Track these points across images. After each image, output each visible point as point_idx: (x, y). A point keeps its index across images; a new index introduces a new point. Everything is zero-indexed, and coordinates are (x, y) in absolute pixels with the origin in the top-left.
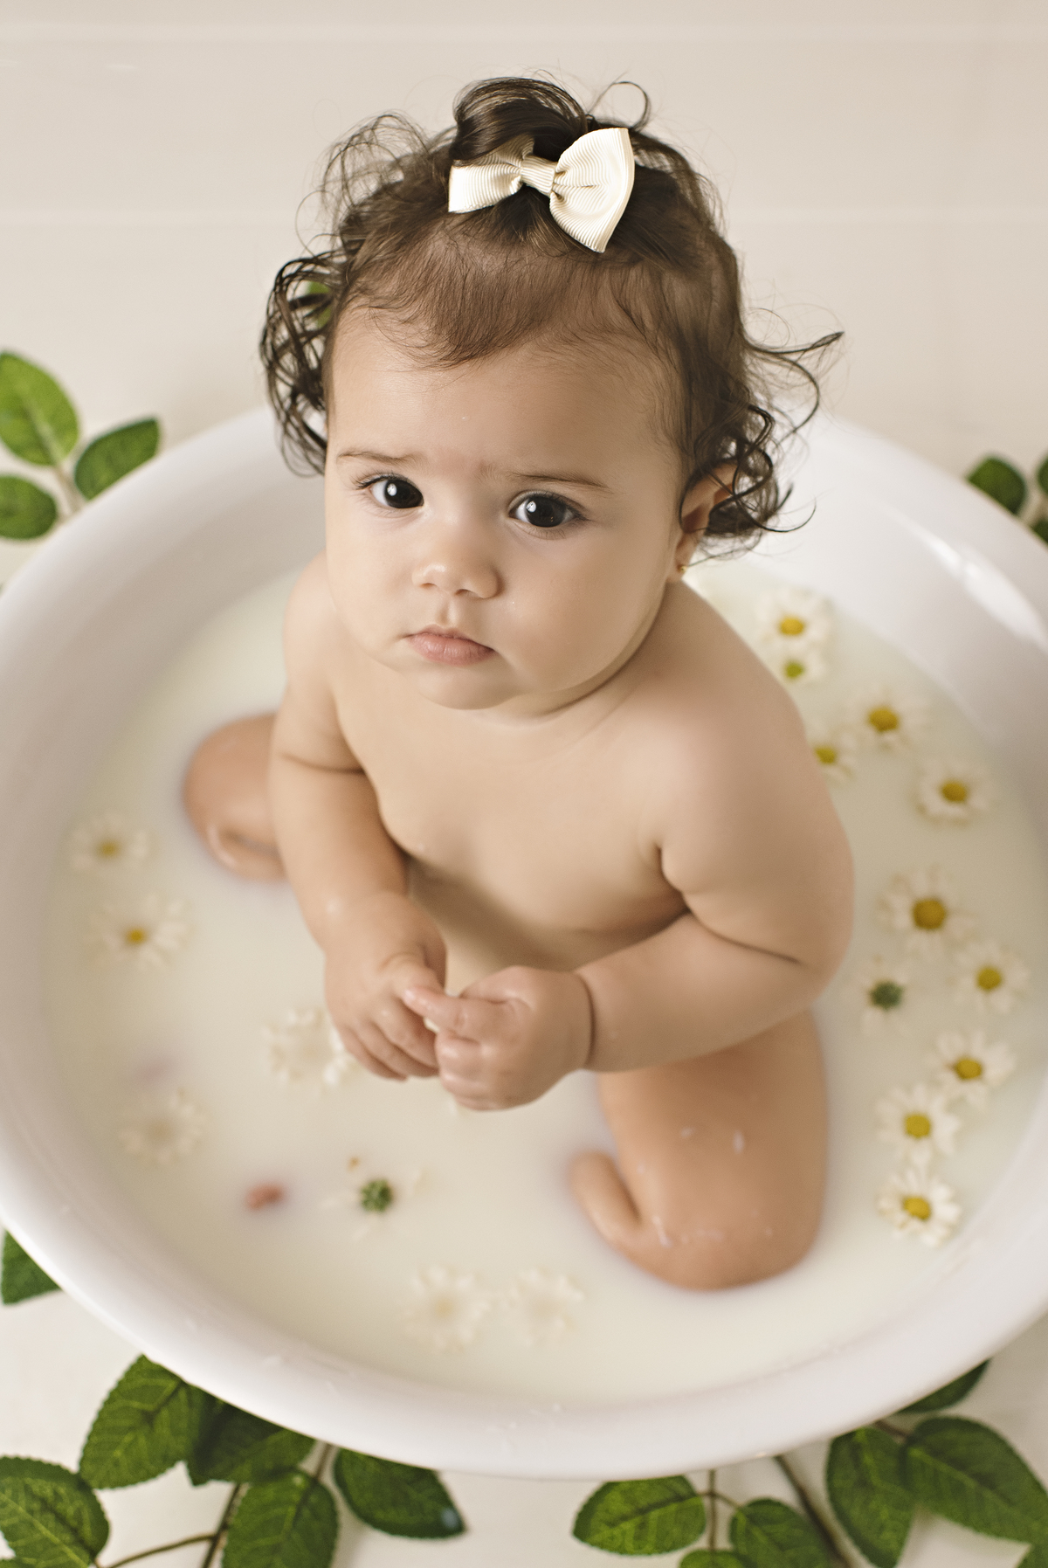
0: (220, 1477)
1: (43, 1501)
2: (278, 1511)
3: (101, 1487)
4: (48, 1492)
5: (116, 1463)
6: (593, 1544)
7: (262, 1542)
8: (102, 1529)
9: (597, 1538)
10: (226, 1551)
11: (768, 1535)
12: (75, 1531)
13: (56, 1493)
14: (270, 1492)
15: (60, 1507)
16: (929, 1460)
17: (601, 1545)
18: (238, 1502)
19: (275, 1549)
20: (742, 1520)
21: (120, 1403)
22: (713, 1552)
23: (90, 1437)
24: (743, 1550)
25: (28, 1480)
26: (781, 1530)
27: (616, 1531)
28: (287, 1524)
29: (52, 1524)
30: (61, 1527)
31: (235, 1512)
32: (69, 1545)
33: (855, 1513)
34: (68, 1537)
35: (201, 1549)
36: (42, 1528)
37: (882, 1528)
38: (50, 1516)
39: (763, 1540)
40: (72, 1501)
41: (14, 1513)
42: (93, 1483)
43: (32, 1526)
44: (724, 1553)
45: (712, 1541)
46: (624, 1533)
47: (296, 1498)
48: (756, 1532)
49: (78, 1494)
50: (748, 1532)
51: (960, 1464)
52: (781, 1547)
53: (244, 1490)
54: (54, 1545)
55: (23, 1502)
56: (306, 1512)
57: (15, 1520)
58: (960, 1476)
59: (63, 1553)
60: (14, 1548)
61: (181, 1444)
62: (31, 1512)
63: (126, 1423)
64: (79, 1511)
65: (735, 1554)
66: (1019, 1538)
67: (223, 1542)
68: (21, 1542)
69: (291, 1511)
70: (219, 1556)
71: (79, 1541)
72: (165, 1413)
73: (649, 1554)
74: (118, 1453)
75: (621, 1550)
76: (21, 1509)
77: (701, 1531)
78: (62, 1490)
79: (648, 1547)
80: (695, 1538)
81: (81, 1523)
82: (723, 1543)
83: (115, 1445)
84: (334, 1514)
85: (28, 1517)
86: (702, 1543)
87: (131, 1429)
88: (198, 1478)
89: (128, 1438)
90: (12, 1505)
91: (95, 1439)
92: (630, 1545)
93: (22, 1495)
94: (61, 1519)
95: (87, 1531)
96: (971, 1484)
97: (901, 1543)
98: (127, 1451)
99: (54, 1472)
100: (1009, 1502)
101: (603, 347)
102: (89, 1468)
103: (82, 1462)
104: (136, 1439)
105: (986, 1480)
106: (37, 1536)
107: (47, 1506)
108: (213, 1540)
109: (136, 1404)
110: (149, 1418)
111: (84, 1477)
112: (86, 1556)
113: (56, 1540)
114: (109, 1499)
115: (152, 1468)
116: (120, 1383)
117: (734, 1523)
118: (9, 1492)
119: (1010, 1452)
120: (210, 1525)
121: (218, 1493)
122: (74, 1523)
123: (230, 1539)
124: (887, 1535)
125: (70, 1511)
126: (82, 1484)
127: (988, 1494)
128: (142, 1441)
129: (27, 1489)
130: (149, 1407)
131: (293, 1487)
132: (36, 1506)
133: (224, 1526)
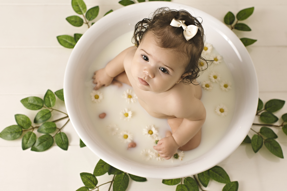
0: (112, 174)
1: (89, 178)
2: (120, 178)
3: (96, 176)
4: (89, 177)
5: (98, 173)
6: (165, 184)
7: (119, 183)
8: (97, 182)
9: (165, 183)
10: (113, 184)
11: (189, 182)
12: (93, 182)
13: (90, 177)
14: (119, 175)
15: (91, 179)
16: (212, 172)
17: (166, 184)
18: (115, 177)
19: (120, 183)
20: (186, 180)
21: (99, 164)
22: (181, 185)
23: (95, 169)
24: (186, 184)
25: (87, 176)
26: (191, 181)
27: (168, 182)
28: (122, 180)
29: (90, 181)
30: (91, 182)
31: (114, 178)
32: (92, 184)
33: (202, 179)
34: (92, 183)
35: (110, 183)
36: (89, 182)
37: (205, 181)
38: (90, 180)
39: (189, 183)
40: (93, 178)
41: (85, 180)
42: (95, 176)
43: (87, 182)
44: (183, 185)
45: (181, 183)
46: (169, 182)
47: (123, 176)
48: (188, 182)
49: (93, 177)
50: (186, 182)
51: (217, 172)
52: (191, 184)
53: (116, 175)
54: (90, 184)
55: (86, 179)
56: (124, 178)
57: (85, 181)
58: (217, 174)
59: (92, 185)
60: (85, 185)
61: (107, 170)
62: (87, 180)
63: (99, 167)
64: (94, 180)
65: (185, 185)
66: (224, 183)
67: (113, 183)
68: (86, 184)
69: (122, 178)
70: (112, 184)
71: (94, 184)
72: (105, 165)
73: (173, 185)
74: (99, 171)
75: (169, 185)
76: (86, 180)
77: (180, 182)
78: (91, 177)
79: (173, 184)
80: (179, 183)
81: (94, 181)
82: (183, 183)
83: (98, 170)
84: (128, 178)
85: (87, 181)
86: (180, 183)
87: (100, 168)
88: (109, 174)
89: (100, 169)
90: (84, 179)
91: (95, 170)
92: (170, 184)
93: (86, 178)
94: (91, 181)
95: (95, 182)
96: (218, 175)
97: (208, 183)
98: (100, 171)
99: (90, 174)
100: (223, 178)
101: (182, 54)
102: (95, 174)
103: (94, 173)
104: (101, 169)
105: (220, 175)
106: (88, 183)
107: (89, 179)
108: (112, 182)
109: (101, 165)
110: (103, 166)
111: (94, 175)
112: (95, 185)
113: (91, 184)
114: (97, 178)
115: (103, 173)
116: (99, 162)
117: (184, 180)
118: (84, 177)
119: (224, 171)
120: (111, 180)
121: (112, 176)
122: (93, 181)
123: (114, 182)
124: (206, 182)
125: (92, 180)
126: (94, 176)
127: (220, 177)
128: (102, 169)
129: (86, 177)
130: (103, 165)
131: (123, 175)
132: (88, 179)
133: (113, 180)
